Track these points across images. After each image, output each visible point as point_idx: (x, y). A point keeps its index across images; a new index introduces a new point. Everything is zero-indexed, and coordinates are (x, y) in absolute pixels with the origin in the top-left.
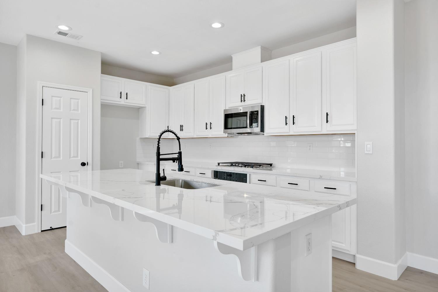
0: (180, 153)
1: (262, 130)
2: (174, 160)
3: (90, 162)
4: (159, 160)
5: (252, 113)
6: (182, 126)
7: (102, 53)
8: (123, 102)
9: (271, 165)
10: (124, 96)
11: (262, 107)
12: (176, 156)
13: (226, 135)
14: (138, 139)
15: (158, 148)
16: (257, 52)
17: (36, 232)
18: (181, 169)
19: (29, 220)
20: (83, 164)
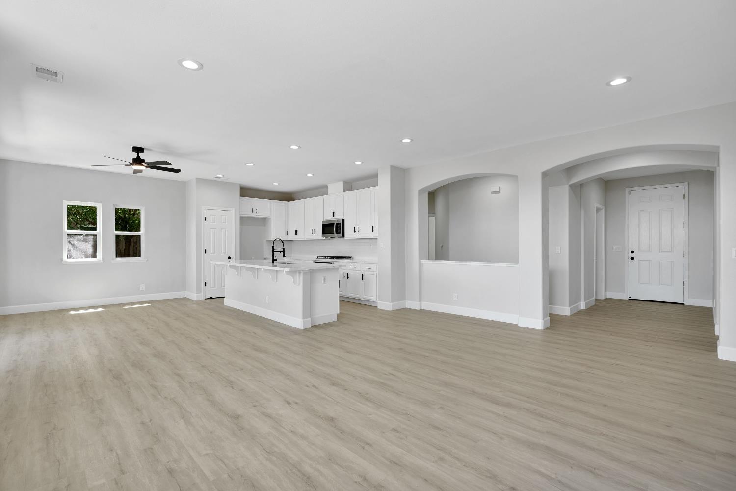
0: (284, 249)
1: (343, 235)
2: (280, 252)
3: (233, 257)
4: (273, 252)
5: (337, 224)
6: (296, 231)
7: (240, 184)
8: (254, 215)
9: (351, 257)
10: (255, 211)
11: (343, 221)
12: (282, 250)
13: (324, 238)
14: (265, 240)
15: (273, 247)
16: (341, 185)
17: (203, 299)
18: (284, 256)
19: (199, 291)
20: (229, 258)
